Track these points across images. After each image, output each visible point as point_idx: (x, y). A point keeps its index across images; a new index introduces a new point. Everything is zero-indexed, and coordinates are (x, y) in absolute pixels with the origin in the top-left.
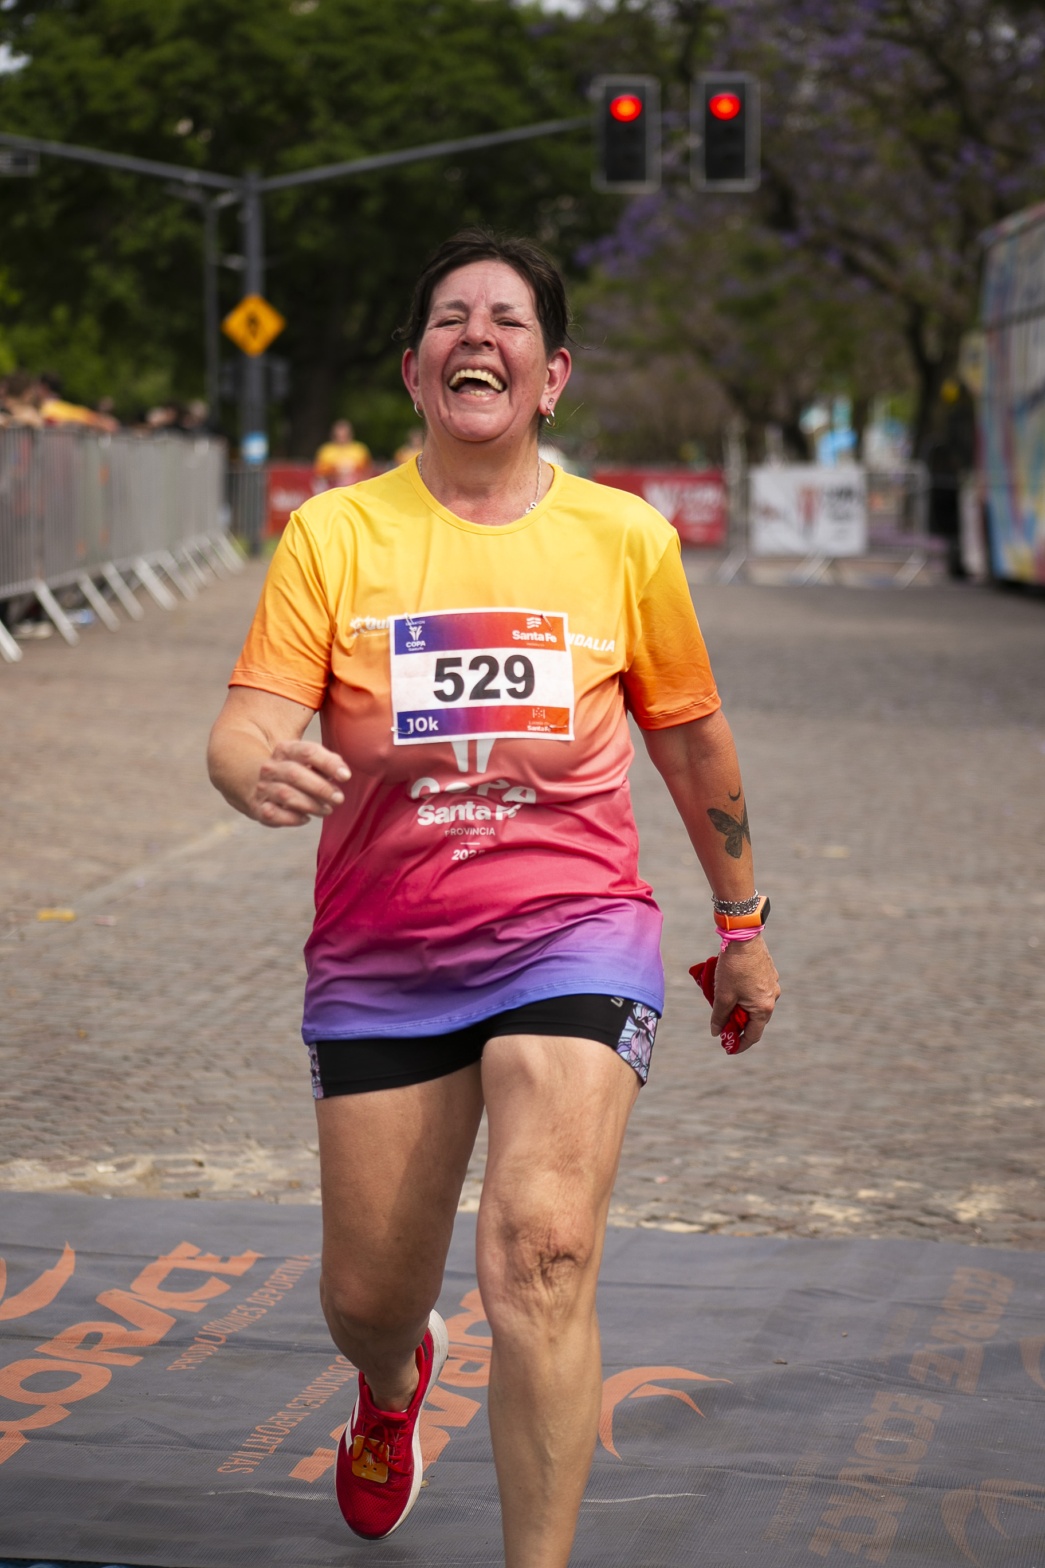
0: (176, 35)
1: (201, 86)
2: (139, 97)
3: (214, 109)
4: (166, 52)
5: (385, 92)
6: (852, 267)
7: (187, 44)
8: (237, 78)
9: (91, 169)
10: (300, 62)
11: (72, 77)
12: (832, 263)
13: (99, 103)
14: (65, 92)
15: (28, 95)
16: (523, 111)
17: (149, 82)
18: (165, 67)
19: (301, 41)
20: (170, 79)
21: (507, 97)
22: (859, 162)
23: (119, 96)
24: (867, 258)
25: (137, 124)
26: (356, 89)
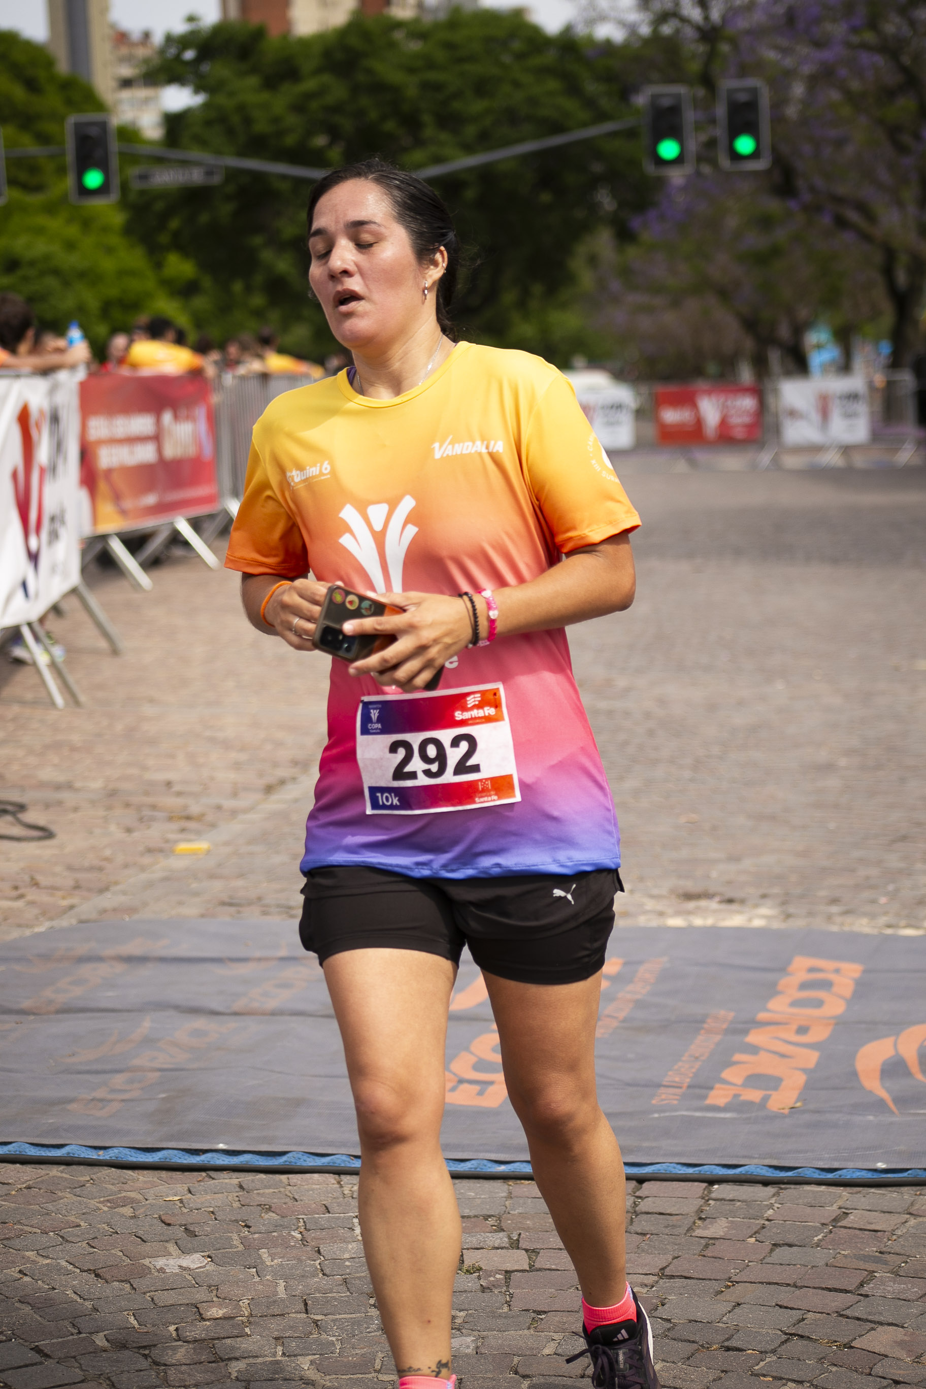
0: (319, 71)
1: (337, 109)
2: (292, 120)
3: (347, 125)
4: (310, 85)
5: (477, 106)
6: (841, 223)
7: (326, 78)
8: (365, 101)
9: (258, 177)
10: (411, 87)
11: (241, 108)
12: (826, 220)
13: (261, 126)
14: (236, 119)
15: (208, 123)
16: (584, 115)
17: (299, 107)
18: (309, 96)
19: (411, 70)
20: (314, 105)
21: (570, 104)
22: (840, 143)
23: (276, 120)
24: (853, 216)
25: (290, 140)
26: (457, 105)
